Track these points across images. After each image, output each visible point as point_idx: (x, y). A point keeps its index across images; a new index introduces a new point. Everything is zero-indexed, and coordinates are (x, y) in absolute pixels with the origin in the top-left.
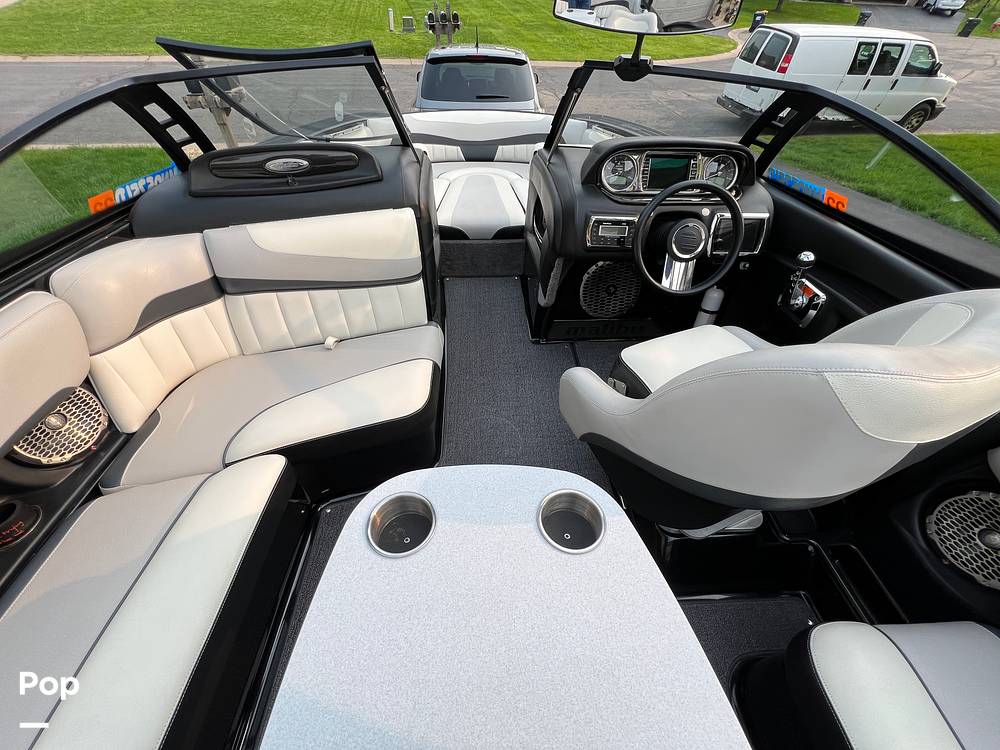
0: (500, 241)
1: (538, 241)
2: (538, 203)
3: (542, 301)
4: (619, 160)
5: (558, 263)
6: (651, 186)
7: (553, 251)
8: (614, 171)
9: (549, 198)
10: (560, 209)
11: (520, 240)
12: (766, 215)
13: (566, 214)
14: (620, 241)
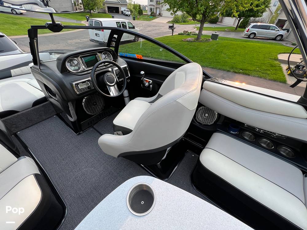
0: (37, 106)
1: (55, 100)
2: (46, 86)
3: (72, 120)
4: (71, 61)
5: (70, 104)
6: (88, 67)
7: (65, 101)
8: (71, 66)
9: (49, 82)
10: (57, 85)
11: (47, 102)
12: (126, 66)
13: (61, 86)
14: (89, 88)
